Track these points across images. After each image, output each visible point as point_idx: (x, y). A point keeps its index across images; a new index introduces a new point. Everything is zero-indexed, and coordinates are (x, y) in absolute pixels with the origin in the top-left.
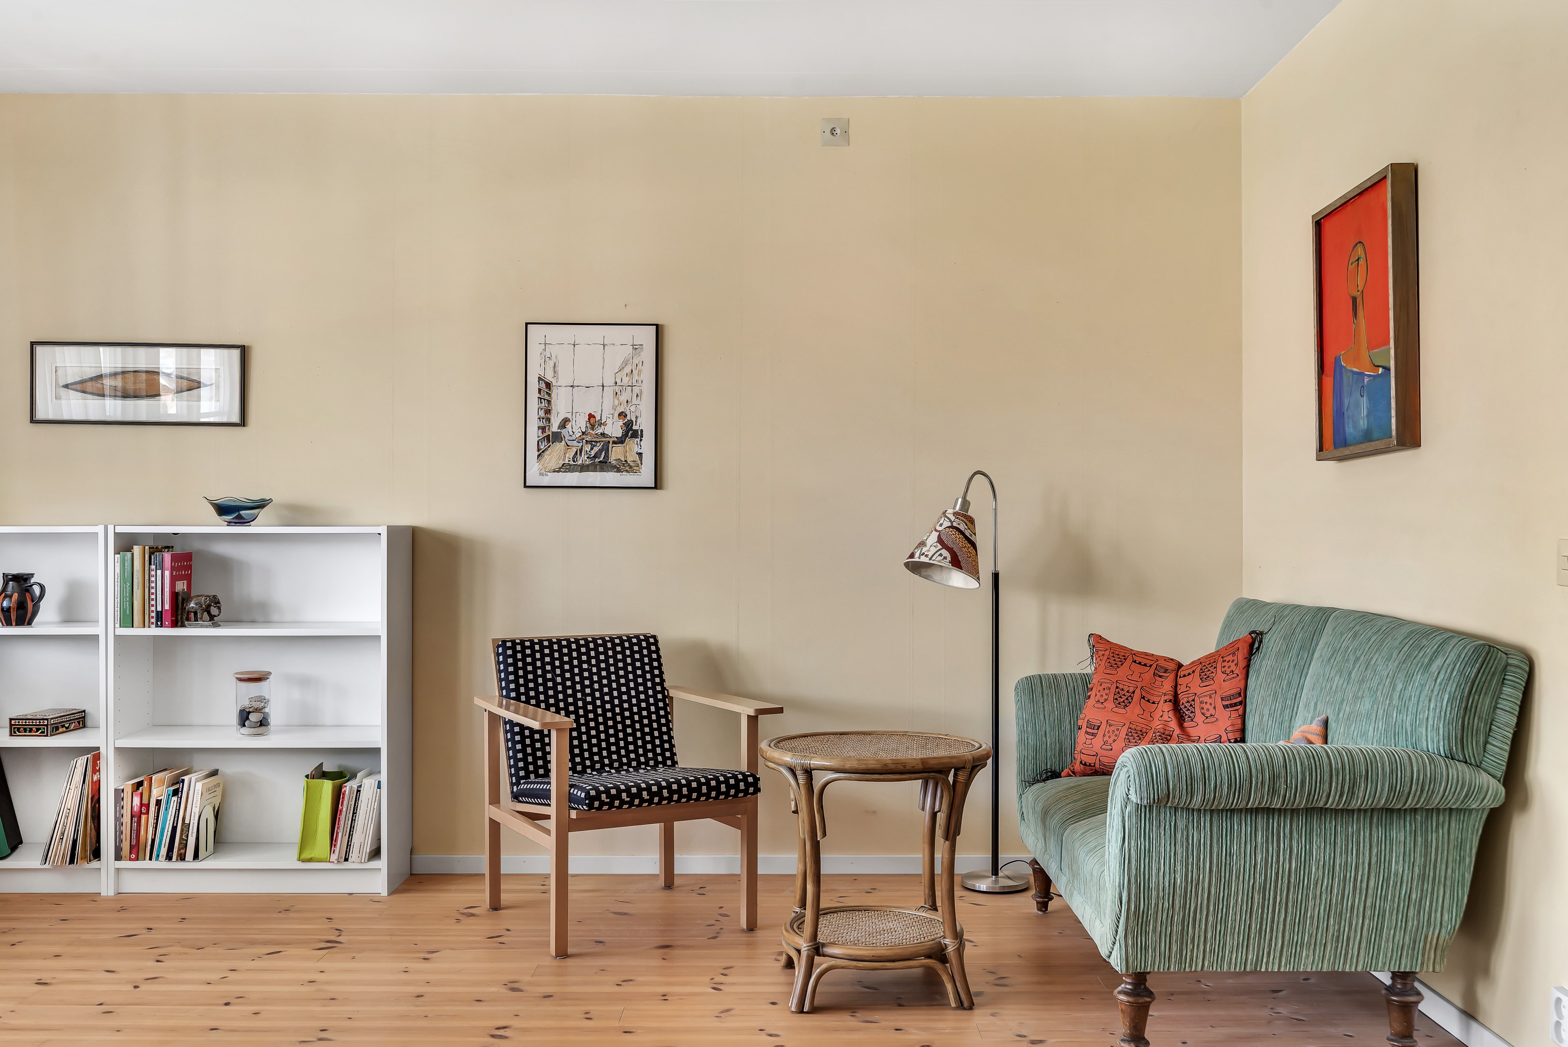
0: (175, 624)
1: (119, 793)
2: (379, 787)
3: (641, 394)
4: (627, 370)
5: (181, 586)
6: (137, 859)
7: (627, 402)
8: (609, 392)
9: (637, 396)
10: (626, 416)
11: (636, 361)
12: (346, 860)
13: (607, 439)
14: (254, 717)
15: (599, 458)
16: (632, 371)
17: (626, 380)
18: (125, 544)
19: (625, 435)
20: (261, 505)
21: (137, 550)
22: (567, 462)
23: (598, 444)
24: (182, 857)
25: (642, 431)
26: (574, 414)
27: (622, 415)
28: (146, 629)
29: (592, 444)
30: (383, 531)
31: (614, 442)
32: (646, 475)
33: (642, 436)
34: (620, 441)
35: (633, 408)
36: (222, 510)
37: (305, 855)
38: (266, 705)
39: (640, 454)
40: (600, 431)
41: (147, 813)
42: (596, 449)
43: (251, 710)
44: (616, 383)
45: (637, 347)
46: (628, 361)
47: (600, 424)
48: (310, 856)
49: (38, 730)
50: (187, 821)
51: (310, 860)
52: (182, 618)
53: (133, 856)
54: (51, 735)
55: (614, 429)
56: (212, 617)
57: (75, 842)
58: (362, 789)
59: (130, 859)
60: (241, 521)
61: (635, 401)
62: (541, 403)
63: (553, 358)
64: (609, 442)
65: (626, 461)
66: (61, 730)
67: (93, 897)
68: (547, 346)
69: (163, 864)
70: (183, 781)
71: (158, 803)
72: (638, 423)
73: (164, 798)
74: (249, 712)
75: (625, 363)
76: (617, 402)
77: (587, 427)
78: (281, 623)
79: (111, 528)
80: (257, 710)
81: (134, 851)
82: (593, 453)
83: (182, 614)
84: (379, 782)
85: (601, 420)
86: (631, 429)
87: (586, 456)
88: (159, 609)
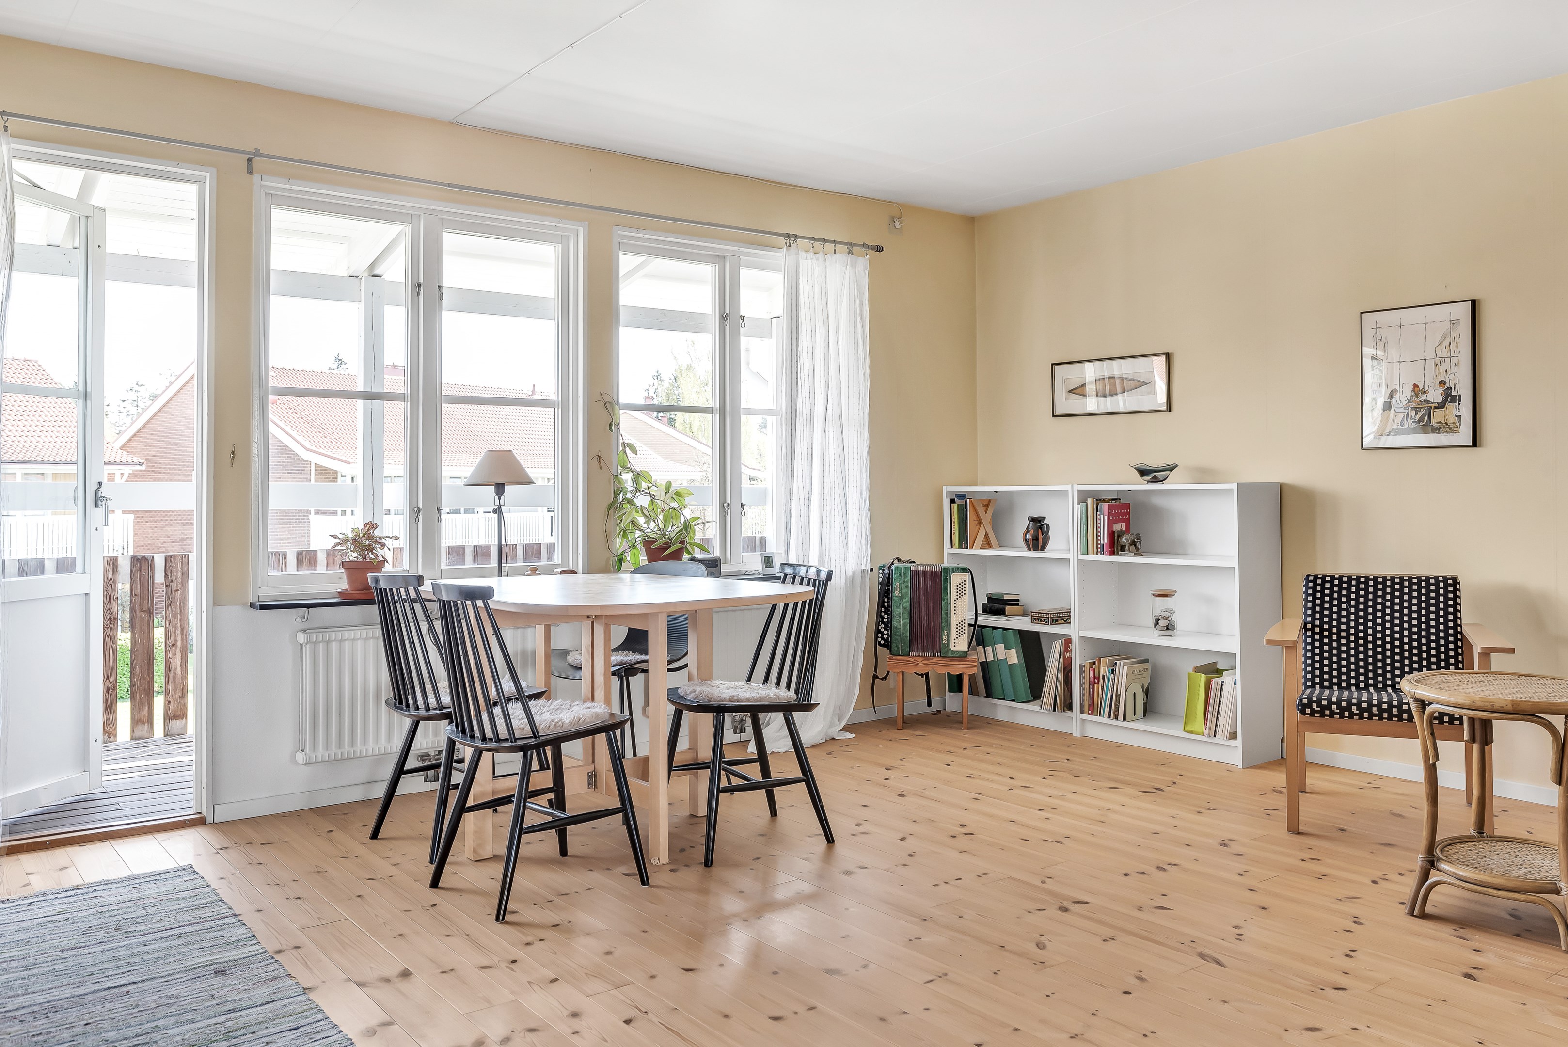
0: (1112, 553)
1: (1081, 667)
2: (1235, 684)
3: (1458, 363)
4: (1446, 343)
5: (1118, 527)
6: (1092, 714)
7: (1446, 371)
8: (1430, 364)
9: (1455, 365)
10: (1445, 384)
11: (1453, 335)
12: (1215, 736)
13: (1430, 405)
14: (1162, 623)
15: (1423, 422)
16: (1450, 344)
17: (1445, 353)
18: (1083, 497)
19: (1445, 402)
20: (1171, 469)
21: (1089, 501)
22: (1396, 426)
23: (1422, 410)
24: (1116, 718)
25: (1460, 396)
26: (1401, 386)
27: (1442, 383)
28: (1095, 556)
29: (1416, 410)
30: (1234, 486)
31: (1435, 408)
32: (1464, 435)
33: (1460, 400)
34: (1441, 406)
35: (1451, 377)
36: (1143, 472)
37: (1188, 728)
38: (1171, 615)
39: (1459, 417)
40: (1423, 398)
41: (1098, 683)
42: (1420, 414)
43: (1160, 618)
44: (1436, 355)
45: (1454, 322)
46: (1446, 335)
47: (1423, 392)
48: (1192, 729)
49: (1044, 620)
50: (1119, 693)
51: (1191, 732)
52: (1117, 549)
53: (1090, 712)
54: (1051, 625)
55: (1436, 396)
56: (1137, 549)
57: (1056, 697)
58: (1224, 684)
59: (1089, 714)
60: (1155, 480)
61: (1453, 370)
62: (1374, 378)
63: (1383, 339)
64: (1431, 407)
65: (1446, 423)
66: (1060, 622)
67: (1068, 736)
68: (1378, 330)
69: (1105, 720)
70: (1116, 663)
71: (1104, 676)
72: (1456, 389)
73: (1106, 674)
74: (1159, 619)
75: (1444, 337)
76: (1437, 372)
77: (1412, 396)
78: (1194, 556)
79: (1075, 486)
80: (1164, 618)
81: (1091, 708)
82: (1417, 418)
83: (1117, 546)
84: (1235, 680)
85: (1424, 388)
86: (1450, 395)
87: (1412, 421)
88: (1102, 543)
